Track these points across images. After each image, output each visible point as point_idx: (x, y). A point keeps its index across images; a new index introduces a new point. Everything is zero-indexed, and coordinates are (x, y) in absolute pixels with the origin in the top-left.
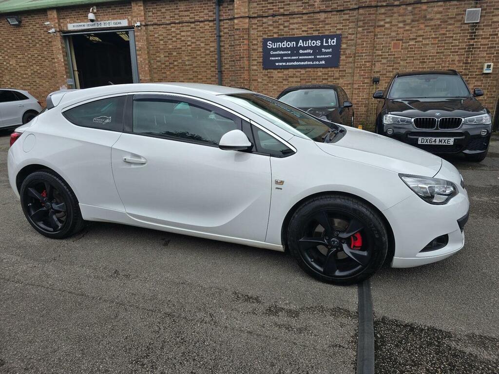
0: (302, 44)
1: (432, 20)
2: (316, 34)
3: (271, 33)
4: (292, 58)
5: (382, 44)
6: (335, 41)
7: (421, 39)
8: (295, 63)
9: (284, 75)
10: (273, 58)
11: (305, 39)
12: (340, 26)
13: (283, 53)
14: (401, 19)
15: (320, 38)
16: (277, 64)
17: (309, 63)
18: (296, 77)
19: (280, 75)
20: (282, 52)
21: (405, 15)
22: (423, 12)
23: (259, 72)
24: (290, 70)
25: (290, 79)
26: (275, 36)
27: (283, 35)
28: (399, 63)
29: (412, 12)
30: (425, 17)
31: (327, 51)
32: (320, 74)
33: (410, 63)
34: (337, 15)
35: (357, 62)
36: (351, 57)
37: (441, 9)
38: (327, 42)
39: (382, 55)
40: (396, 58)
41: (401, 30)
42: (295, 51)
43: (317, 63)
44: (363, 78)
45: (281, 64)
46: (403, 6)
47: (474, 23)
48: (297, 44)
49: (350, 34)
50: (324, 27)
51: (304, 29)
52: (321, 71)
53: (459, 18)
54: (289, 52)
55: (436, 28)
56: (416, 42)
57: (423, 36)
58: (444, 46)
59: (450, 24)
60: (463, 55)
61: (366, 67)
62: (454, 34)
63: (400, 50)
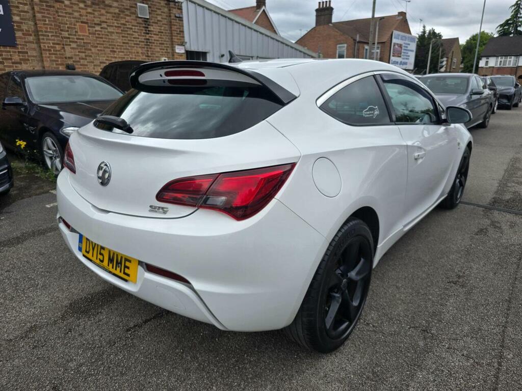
1: (111, 6)
5: (67, 24)
7: (106, 26)
28: (90, 50)
33: (101, 50)
35: (43, 43)
36: (31, 35)
39: (69, 38)
40: (86, 43)
41: (83, 12)
44: (56, 64)
47: (145, 18)
49: (21, 3)
53: (133, 10)
55: (117, 16)
56: (101, 28)
57: (106, 22)
58: (127, 37)
59: (127, 15)
60: (144, 48)
61: (57, 51)
62: (133, 26)
63: (87, 34)
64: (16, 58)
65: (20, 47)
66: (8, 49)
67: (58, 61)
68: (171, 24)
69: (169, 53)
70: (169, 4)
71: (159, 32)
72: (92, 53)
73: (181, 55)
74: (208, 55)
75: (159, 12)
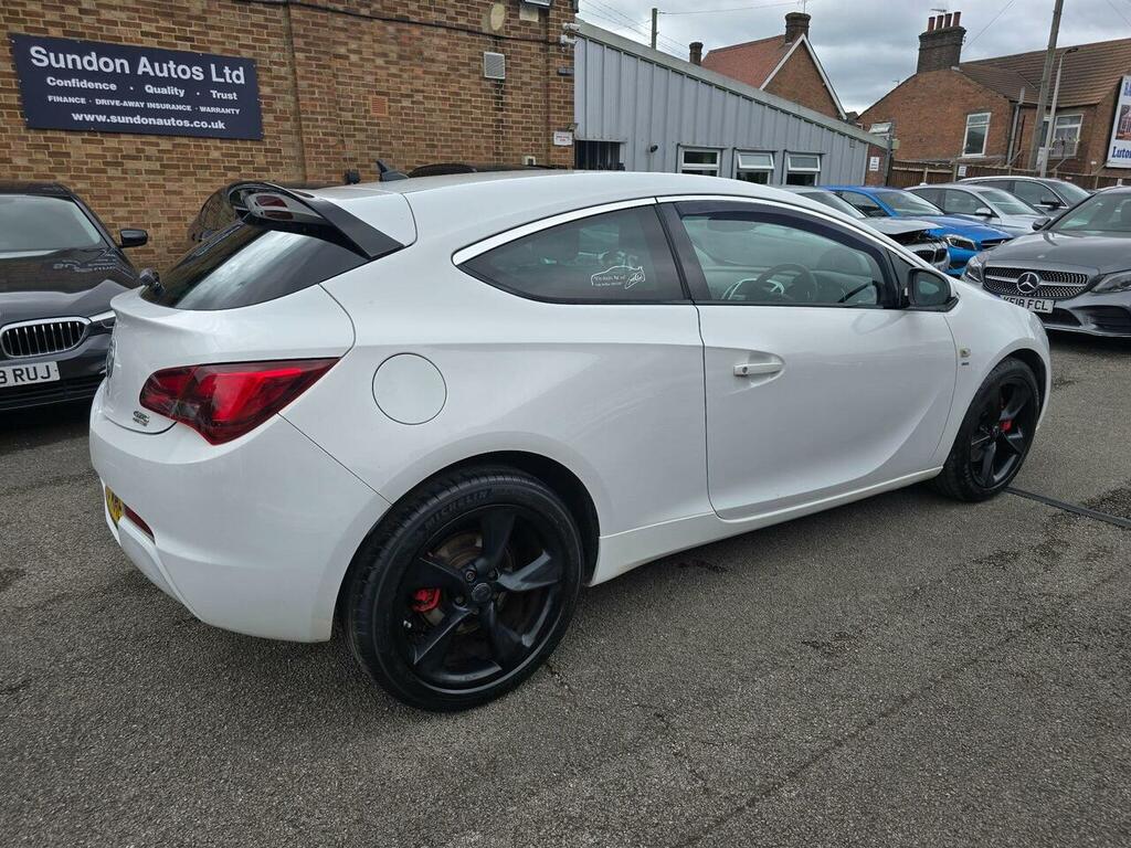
0: (149, 69)
1: (433, 61)
2: (184, 47)
3: (38, 22)
4: (125, 104)
5: (351, 98)
6: (241, 73)
7: (421, 99)
8: (138, 120)
9: (104, 149)
10: (58, 99)
11: (156, 56)
12: (246, 40)
13: (91, 85)
14: (378, 48)
15: (203, 61)
16: (77, 117)
17: (180, 123)
18: (148, 158)
19: (92, 149)
20: (85, 84)
21: (385, 43)
22: (416, 43)
23: (13, 138)
24: (124, 138)
25: (130, 164)
26: (55, 32)
27: (82, 34)
28: (390, 144)
29: (395, 38)
30: (421, 53)
31: (224, 96)
32: (215, 154)
33: (410, 144)
34: (234, 8)
35: (308, 133)
36: (288, 119)
37: (444, 43)
38: (220, 74)
39: (353, 123)
40: (384, 131)
41: (382, 74)
42: (131, 85)
43: (204, 125)
44: (328, 172)
45: (90, 118)
46: (377, 21)
47: (497, 80)
48: (134, 65)
49: (275, 63)
50: (206, 34)
51: (146, 27)
52: (217, 148)
53: (475, 65)
54: (113, 87)
55: (443, 79)
56: (413, 102)
57: (423, 92)
58: (460, 118)
59: (464, 76)
60: (491, 137)
61: (329, 147)
62: (472, 95)
63: (386, 115)
64: (261, 160)
65: (268, 141)
66: (249, 145)
67: (329, 165)
68: (547, 89)
69: (541, 145)
70: (548, 50)
71: (523, 106)
72: (393, 150)
73: (564, 149)
74: (622, 148)
75: (526, 66)
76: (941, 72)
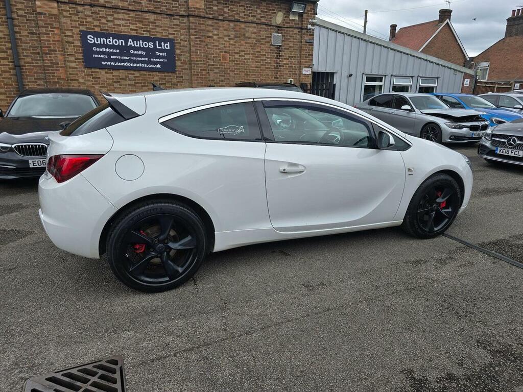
0: (132, 44)
1: (249, 38)
2: (146, 34)
3: (91, 25)
4: (122, 58)
5: (213, 54)
6: (168, 44)
7: (243, 54)
8: (127, 64)
9: (113, 76)
10: (97, 56)
11: (136, 38)
12: (171, 31)
13: (109, 50)
14: (226, 33)
15: (153, 40)
16: (104, 63)
17: (143, 65)
18: (130, 80)
19: (109, 76)
20: (107, 50)
21: (229, 31)
22: (242, 30)
23: (79, 71)
24: (121, 71)
25: (123, 82)
26: (97, 29)
27: (107, 30)
28: (229, 74)
29: (234, 28)
30: (244, 35)
31: (161, 54)
32: (156, 78)
33: (237, 74)
34: (167, 18)
35: (194, 69)
36: (186, 64)
37: (255, 30)
38: (160, 45)
39: (213, 65)
40: (226, 68)
41: (227, 44)
42: (124, 50)
43: (152, 66)
45: (108, 63)
46: (226, 22)
47: (278, 46)
48: (126, 42)
49: (182, 40)
50: (155, 29)
51: (132, 27)
52: (157, 76)
53: (268, 39)
54: (118, 51)
55: (253, 46)
56: (240, 56)
57: (244, 51)
58: (260, 62)
59: (263, 44)
60: (274, 71)
61: (203, 75)
62: (266, 52)
63: (228, 61)
64: (174, 81)
65: (178, 72)
66: (170, 74)
67: (202, 83)
68: (301, 49)
69: (296, 74)
70: (302, 32)
71: (289, 57)
72: (230, 76)
73: (307, 76)
74: (335, 75)
75: (291, 39)
76: (517, 37)
